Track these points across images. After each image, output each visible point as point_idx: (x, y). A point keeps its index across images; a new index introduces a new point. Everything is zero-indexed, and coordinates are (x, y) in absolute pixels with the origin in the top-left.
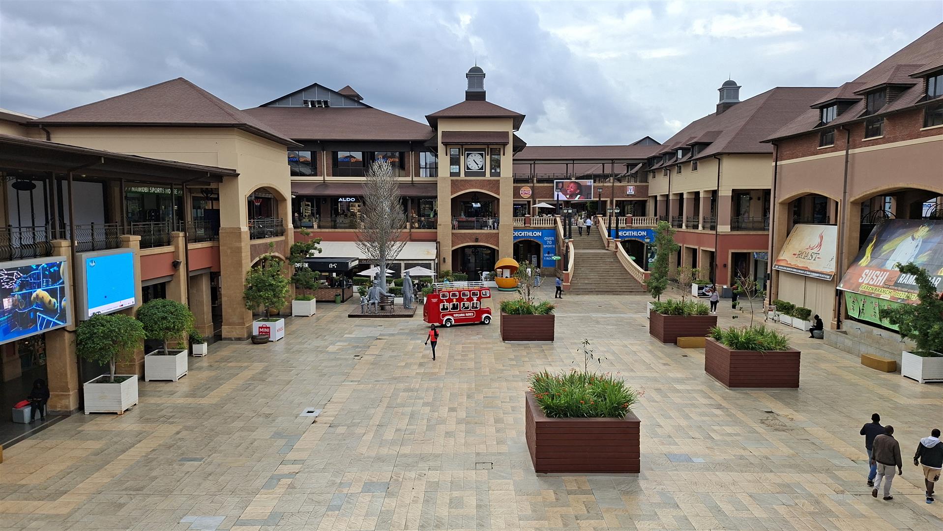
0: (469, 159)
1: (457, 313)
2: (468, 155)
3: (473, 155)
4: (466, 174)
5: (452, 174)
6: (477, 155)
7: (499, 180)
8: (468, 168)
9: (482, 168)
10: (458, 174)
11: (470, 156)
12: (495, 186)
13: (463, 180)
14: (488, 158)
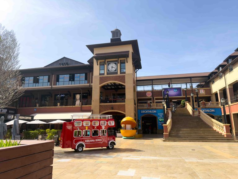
0: (109, 66)
1: (89, 139)
2: (109, 64)
3: (111, 64)
4: (108, 74)
5: (100, 74)
6: (113, 64)
7: (125, 76)
8: (109, 71)
9: (116, 70)
10: (104, 74)
11: (110, 65)
12: (123, 79)
13: (106, 77)
14: (119, 65)
